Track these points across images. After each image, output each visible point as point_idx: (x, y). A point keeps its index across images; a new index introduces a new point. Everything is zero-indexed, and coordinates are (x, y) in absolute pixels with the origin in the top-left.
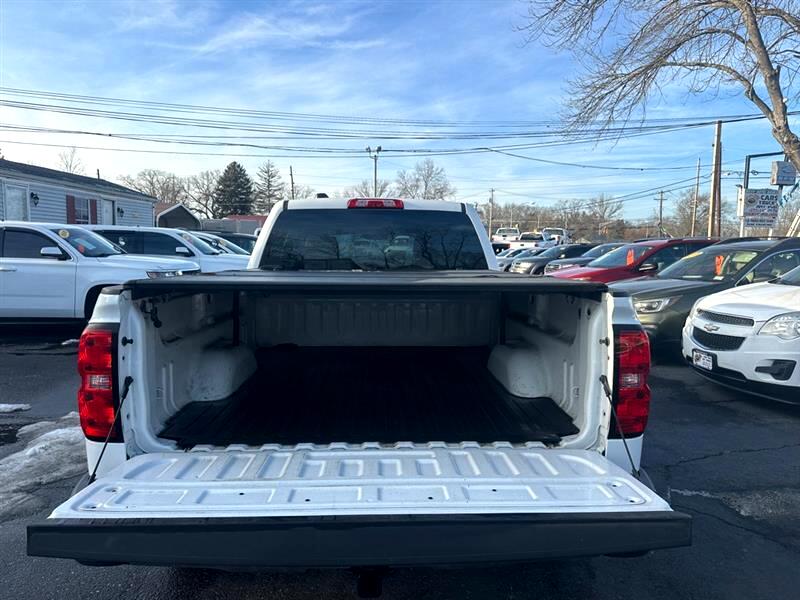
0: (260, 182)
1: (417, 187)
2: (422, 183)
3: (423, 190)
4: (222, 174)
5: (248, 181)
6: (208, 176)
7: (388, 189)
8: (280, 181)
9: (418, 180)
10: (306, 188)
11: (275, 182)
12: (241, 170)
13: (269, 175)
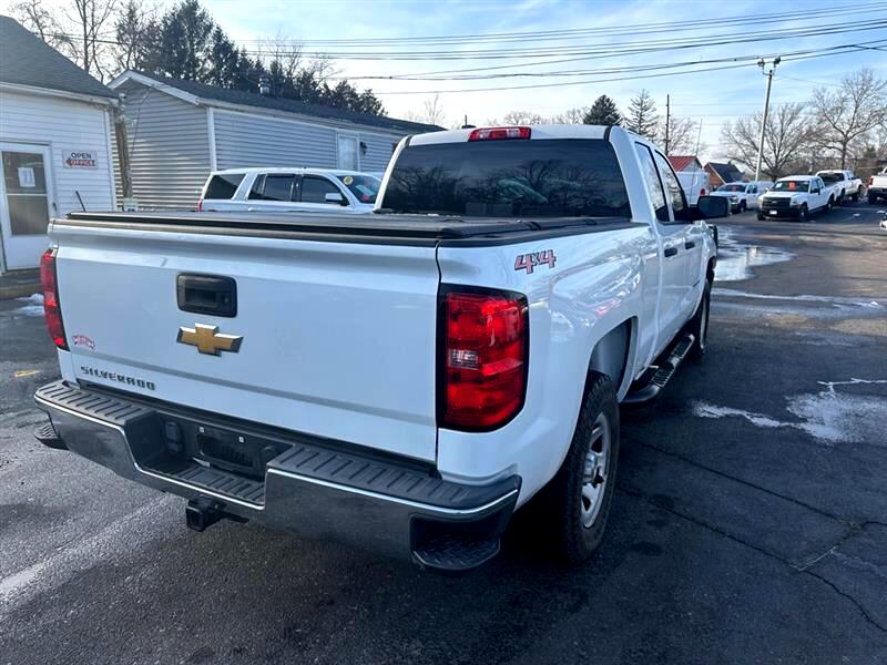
0: (630, 117)
1: (842, 109)
2: (851, 105)
3: (851, 114)
4: (589, 112)
5: (617, 117)
6: (574, 113)
7: (802, 115)
8: (654, 114)
9: (844, 100)
10: (686, 121)
11: (648, 116)
12: (610, 105)
13: (643, 107)
